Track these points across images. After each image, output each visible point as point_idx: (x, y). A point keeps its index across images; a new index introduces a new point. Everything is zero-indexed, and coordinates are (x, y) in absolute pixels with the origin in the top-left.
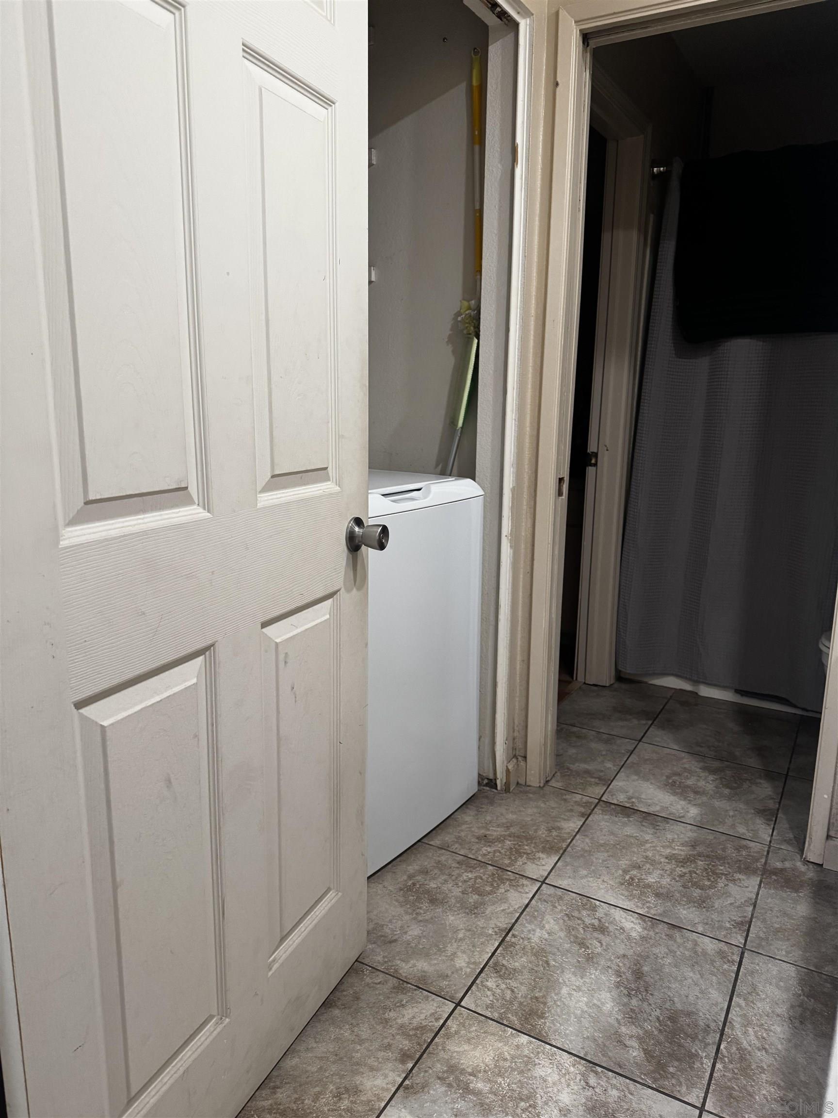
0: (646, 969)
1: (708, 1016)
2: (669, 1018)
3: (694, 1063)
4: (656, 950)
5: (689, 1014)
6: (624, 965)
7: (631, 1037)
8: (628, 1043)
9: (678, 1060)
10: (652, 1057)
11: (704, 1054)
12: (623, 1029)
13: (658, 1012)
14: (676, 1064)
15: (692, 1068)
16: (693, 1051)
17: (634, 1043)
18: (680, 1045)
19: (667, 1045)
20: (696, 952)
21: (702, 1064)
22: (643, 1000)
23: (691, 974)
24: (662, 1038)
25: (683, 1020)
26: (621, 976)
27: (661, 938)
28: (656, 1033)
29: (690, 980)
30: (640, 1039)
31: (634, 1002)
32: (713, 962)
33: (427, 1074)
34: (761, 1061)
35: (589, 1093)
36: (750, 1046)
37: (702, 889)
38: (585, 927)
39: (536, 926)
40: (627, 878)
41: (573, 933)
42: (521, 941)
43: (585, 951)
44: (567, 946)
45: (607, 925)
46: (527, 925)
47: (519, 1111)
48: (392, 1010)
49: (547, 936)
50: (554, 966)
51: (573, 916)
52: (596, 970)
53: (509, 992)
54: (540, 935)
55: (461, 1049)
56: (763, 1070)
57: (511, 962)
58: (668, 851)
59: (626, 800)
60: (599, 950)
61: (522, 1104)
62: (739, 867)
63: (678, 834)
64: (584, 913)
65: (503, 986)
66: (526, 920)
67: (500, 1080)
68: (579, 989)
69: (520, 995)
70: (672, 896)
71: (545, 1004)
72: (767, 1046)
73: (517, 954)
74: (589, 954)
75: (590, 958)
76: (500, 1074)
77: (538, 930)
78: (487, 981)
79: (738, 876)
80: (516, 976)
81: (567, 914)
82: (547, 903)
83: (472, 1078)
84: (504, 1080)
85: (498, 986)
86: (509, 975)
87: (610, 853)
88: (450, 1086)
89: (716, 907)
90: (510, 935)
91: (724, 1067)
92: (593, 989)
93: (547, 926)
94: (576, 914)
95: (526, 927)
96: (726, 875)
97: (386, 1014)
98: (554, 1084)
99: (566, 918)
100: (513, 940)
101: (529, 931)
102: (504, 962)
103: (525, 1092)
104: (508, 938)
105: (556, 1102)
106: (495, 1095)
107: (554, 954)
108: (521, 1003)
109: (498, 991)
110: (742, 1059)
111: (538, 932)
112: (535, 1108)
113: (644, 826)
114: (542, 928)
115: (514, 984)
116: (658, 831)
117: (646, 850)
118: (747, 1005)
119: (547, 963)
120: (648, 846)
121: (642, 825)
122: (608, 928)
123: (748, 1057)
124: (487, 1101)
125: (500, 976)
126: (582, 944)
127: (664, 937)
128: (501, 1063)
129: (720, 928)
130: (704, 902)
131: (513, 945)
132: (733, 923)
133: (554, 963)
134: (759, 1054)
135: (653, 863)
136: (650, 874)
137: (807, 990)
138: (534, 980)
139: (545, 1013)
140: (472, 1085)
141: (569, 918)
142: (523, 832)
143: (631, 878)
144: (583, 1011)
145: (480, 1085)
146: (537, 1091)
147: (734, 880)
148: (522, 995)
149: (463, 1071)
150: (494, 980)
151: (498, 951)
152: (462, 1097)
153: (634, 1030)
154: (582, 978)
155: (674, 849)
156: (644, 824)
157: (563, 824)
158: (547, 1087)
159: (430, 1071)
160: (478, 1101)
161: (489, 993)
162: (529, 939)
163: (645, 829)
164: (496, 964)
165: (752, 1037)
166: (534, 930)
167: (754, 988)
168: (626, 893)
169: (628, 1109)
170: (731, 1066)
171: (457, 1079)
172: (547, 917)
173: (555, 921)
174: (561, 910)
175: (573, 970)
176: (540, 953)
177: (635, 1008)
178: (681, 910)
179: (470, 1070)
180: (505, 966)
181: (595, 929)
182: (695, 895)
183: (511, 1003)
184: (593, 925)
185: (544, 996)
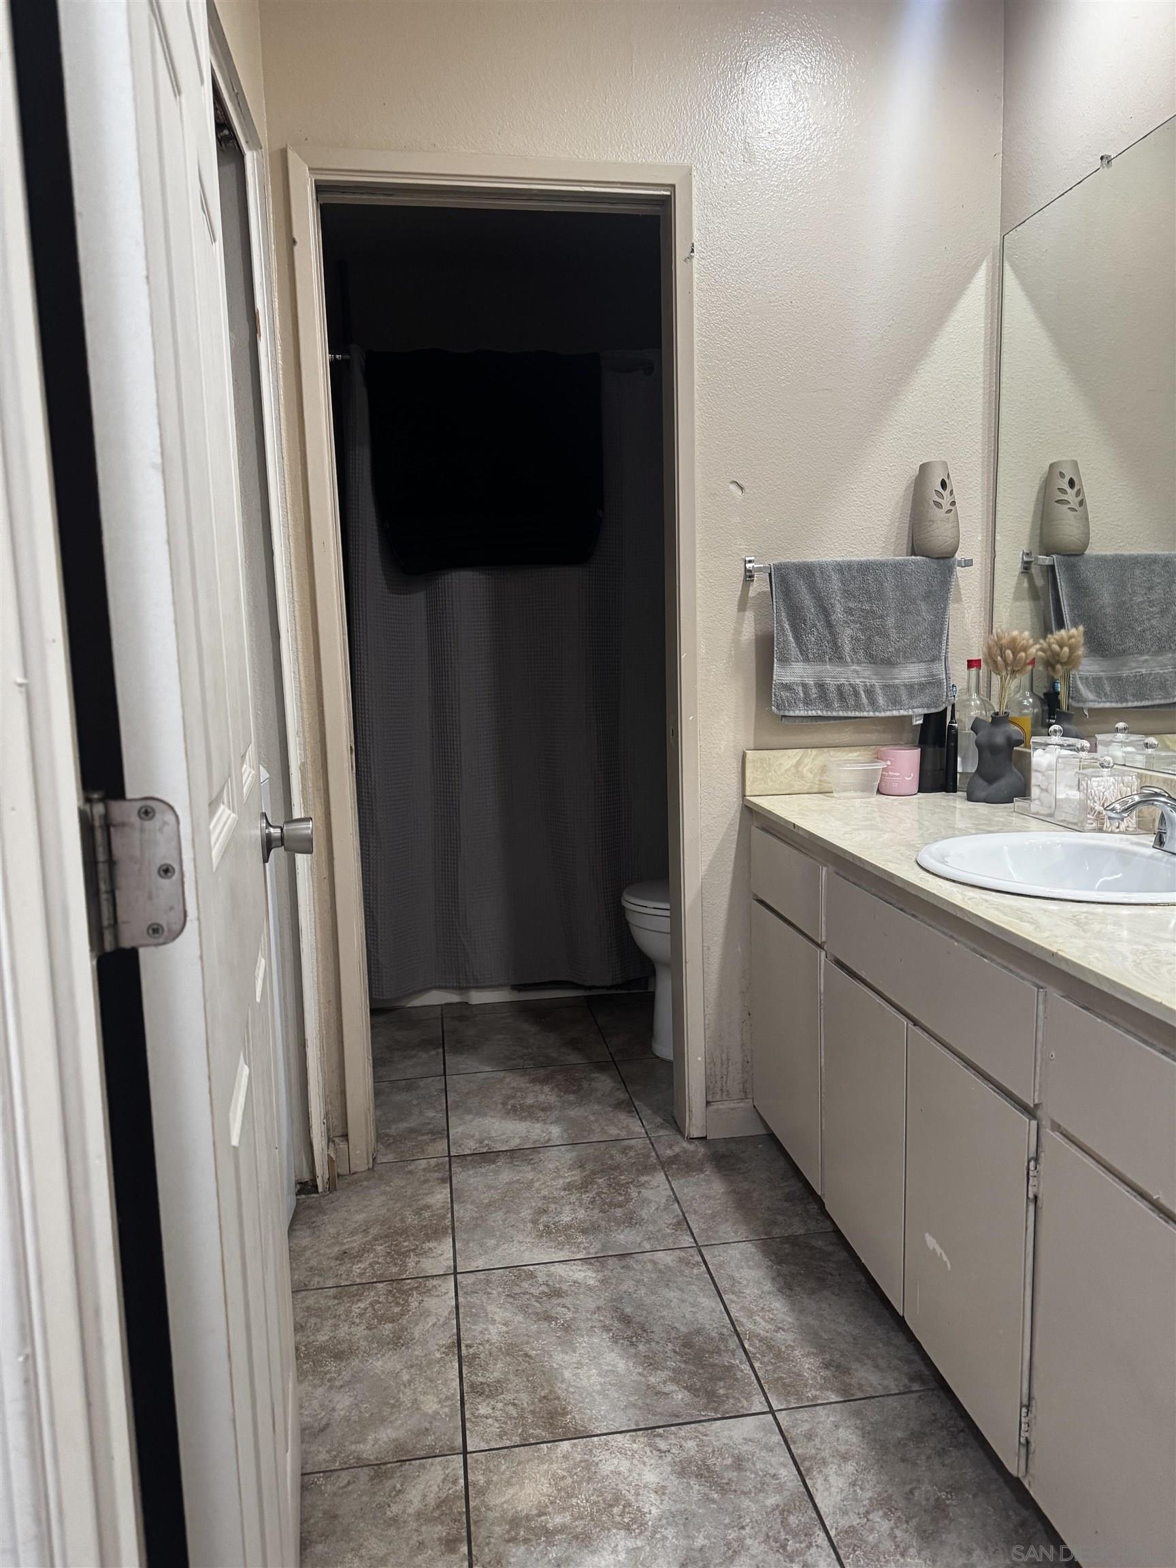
0: (628, 1310)
1: (715, 1325)
2: (684, 1346)
3: (735, 1374)
4: (624, 1287)
5: (698, 1332)
6: (606, 1316)
7: (665, 1382)
8: (666, 1390)
9: (720, 1379)
10: (696, 1390)
11: (738, 1362)
12: (652, 1380)
13: (670, 1346)
14: (722, 1384)
15: (737, 1380)
16: (726, 1364)
17: (670, 1387)
18: (713, 1365)
19: (701, 1371)
20: (660, 1271)
21: (742, 1371)
22: (648, 1341)
23: (672, 1294)
24: (692, 1368)
25: (698, 1340)
26: (611, 1330)
27: (619, 1273)
28: (683, 1366)
29: (675, 1300)
30: (673, 1380)
31: (641, 1347)
32: (681, 1272)
33: (491, 1546)
34: (785, 1340)
35: (669, 1458)
36: (767, 1332)
37: (621, 1207)
38: (538, 1299)
39: (484, 1323)
40: (541, 1227)
41: (530, 1311)
42: (481, 1347)
43: (556, 1323)
44: (534, 1328)
45: (557, 1286)
46: (473, 1327)
47: (618, 1519)
48: (392, 1504)
49: (504, 1329)
50: (537, 1355)
51: (516, 1294)
52: (583, 1337)
53: (511, 1407)
54: (496, 1331)
55: (508, 1496)
56: (793, 1348)
57: (488, 1375)
58: (561, 1181)
59: (477, 1145)
60: (569, 1315)
61: (616, 1510)
62: (637, 1170)
63: (557, 1161)
64: (525, 1285)
65: (500, 1405)
66: (469, 1322)
67: (574, 1501)
68: (580, 1365)
69: (525, 1405)
70: (599, 1226)
71: (558, 1398)
72: (780, 1325)
73: (488, 1364)
74: (563, 1325)
75: (567, 1328)
76: (570, 1496)
77: (490, 1327)
78: (477, 1409)
79: (643, 1179)
80: (506, 1387)
81: (508, 1295)
82: (477, 1293)
83: (543, 1518)
84: (579, 1499)
85: (494, 1408)
86: (497, 1390)
87: (504, 1210)
88: (526, 1541)
89: (646, 1218)
90: (463, 1348)
91: (761, 1363)
92: (594, 1357)
93: (496, 1317)
94: (517, 1290)
95: (475, 1330)
96: (632, 1182)
97: (389, 1513)
98: (630, 1471)
99: (511, 1300)
100: (471, 1351)
101: (481, 1332)
102: (481, 1379)
103: (609, 1497)
104: (464, 1352)
105: (645, 1487)
106: (582, 1519)
107: (527, 1343)
108: (533, 1412)
109: (498, 1413)
110: (770, 1348)
111: (493, 1330)
112: (630, 1506)
113: (517, 1166)
114: (493, 1322)
115: (509, 1397)
116: (536, 1165)
117: (538, 1191)
118: (738, 1297)
119: (526, 1355)
120: (537, 1184)
121: (514, 1165)
122: (560, 1288)
123: (773, 1343)
124: (579, 1530)
125: (488, 1396)
126: (548, 1318)
127: (622, 1271)
128: (562, 1484)
129: (664, 1237)
130: (632, 1218)
131: (475, 1356)
132: (671, 1226)
133: (534, 1352)
134: (779, 1335)
135: (555, 1200)
136: (560, 1213)
137: (773, 1258)
138: (528, 1380)
139: (565, 1408)
140: (550, 1526)
141: (512, 1297)
142: (389, 1228)
143: (545, 1226)
144: (601, 1384)
145: (558, 1520)
146: (620, 1487)
147: (643, 1184)
148: (528, 1403)
149: (528, 1518)
150: (485, 1404)
151: (464, 1372)
152: (550, 1543)
153: (664, 1374)
154: (575, 1352)
155: (565, 1177)
156: (516, 1163)
157: (428, 1200)
158: (626, 1479)
159: (493, 1540)
160: (570, 1536)
161: (490, 1421)
162: (488, 1341)
163: (521, 1168)
164: (472, 1386)
165: (764, 1323)
166: (486, 1330)
167: (731, 1278)
168: (553, 1244)
169: (714, 1451)
170: (766, 1359)
171: (528, 1529)
172: (489, 1308)
173: (500, 1308)
174: (499, 1293)
175: (559, 1349)
176: (510, 1349)
177: (647, 1354)
178: (618, 1236)
179: (535, 1512)
180: (486, 1383)
181: (549, 1296)
182: (619, 1215)
183: (523, 1418)
184: (544, 1293)
185: (551, 1391)
